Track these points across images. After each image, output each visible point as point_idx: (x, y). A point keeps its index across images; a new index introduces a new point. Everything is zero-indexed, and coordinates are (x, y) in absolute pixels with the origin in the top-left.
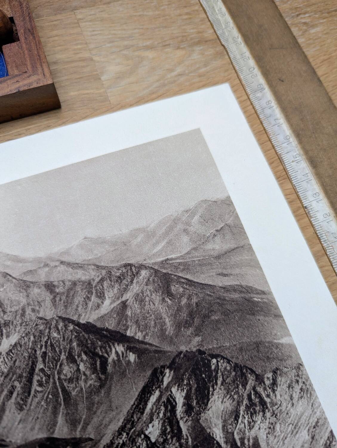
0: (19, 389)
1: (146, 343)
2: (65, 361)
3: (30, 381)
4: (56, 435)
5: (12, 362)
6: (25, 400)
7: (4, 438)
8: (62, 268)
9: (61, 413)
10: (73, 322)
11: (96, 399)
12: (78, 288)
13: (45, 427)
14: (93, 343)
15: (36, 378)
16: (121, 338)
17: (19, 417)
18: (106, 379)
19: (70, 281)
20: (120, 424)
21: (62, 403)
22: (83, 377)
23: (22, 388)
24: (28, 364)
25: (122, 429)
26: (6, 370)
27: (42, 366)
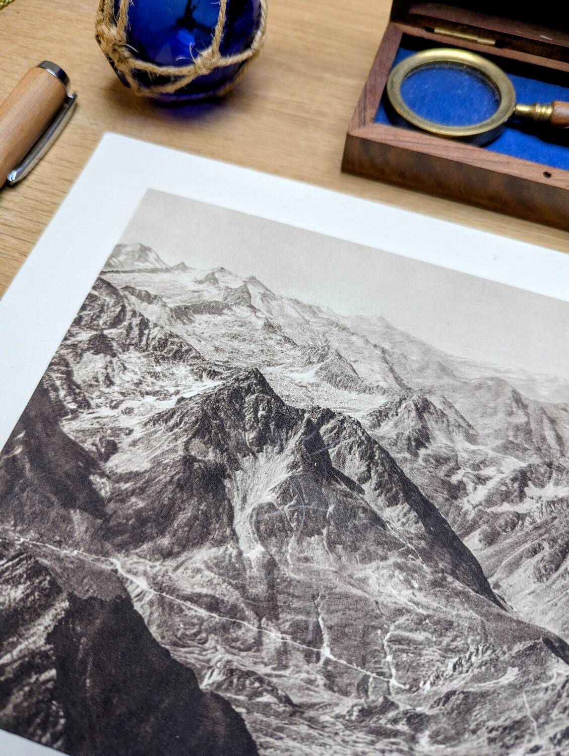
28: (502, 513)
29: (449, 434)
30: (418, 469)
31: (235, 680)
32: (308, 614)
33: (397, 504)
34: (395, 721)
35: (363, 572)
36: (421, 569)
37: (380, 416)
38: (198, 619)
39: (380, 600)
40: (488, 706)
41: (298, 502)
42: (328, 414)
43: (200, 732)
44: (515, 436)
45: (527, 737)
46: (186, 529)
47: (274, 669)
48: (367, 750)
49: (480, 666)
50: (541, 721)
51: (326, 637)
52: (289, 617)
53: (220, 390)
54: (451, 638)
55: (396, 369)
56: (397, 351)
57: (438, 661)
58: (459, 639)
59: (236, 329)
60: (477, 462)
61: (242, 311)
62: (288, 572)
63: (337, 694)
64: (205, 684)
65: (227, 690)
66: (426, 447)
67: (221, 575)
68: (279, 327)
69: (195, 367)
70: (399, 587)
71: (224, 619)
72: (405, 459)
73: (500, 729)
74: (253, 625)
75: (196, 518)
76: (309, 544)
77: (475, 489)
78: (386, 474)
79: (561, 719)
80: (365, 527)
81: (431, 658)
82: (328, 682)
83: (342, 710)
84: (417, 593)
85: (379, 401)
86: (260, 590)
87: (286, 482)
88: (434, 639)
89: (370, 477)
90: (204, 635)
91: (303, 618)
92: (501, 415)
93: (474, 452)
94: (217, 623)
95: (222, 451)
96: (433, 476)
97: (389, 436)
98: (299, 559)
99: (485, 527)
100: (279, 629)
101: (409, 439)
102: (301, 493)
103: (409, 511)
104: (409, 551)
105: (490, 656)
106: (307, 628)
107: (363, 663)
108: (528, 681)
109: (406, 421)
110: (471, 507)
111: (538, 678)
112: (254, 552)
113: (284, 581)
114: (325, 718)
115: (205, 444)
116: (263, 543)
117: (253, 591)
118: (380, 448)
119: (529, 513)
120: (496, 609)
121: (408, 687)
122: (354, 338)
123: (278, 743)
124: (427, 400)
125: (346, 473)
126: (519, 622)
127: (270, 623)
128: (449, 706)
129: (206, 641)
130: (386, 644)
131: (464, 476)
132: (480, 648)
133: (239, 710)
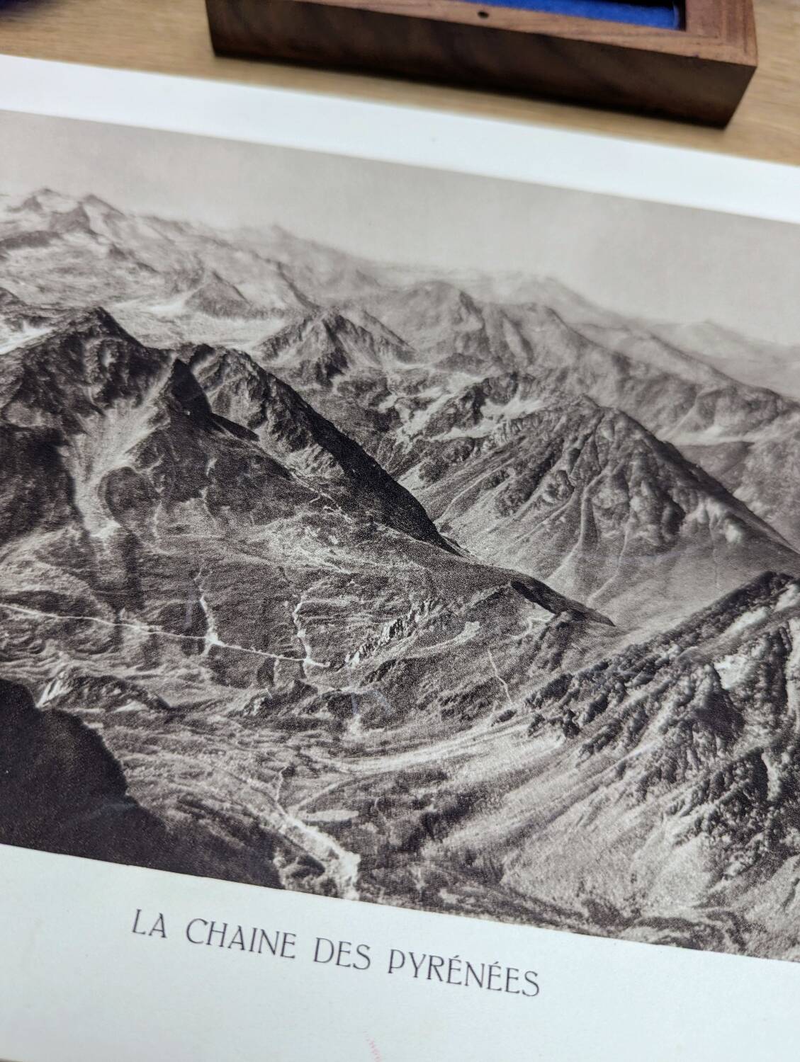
0: (512, 482)
1: (766, 525)
2: (608, 480)
3: (537, 478)
4: (548, 583)
5: (517, 438)
6: (516, 504)
7: (458, 541)
8: (652, 345)
9: (571, 554)
10: (644, 429)
11: (644, 563)
12: (671, 386)
13: (535, 560)
14: (668, 478)
15: (547, 480)
16: (722, 494)
17: (495, 523)
18: (673, 543)
19: (658, 369)
20: (673, 625)
21: (581, 539)
22: (632, 520)
23: (518, 482)
24: (542, 454)
25: (675, 636)
26: (501, 444)
27: (565, 468)
28: (451, 441)
29: (373, 355)
30: (331, 401)
31: (86, 691)
32: (185, 595)
33: (304, 447)
34: (313, 708)
35: (261, 534)
36: (340, 520)
37: (276, 344)
38: (30, 624)
39: (286, 565)
40: (441, 673)
41: (165, 462)
42: (203, 351)
43: (39, 762)
44: (466, 347)
45: (496, 703)
46: (8, 515)
47: (140, 669)
48: (275, 750)
49: (427, 626)
50: (513, 681)
51: (211, 620)
52: (158, 603)
53: (48, 340)
54: (385, 598)
55: (299, 285)
56: (298, 264)
57: (369, 627)
58: (396, 598)
59: (69, 261)
60: (414, 383)
61: (78, 239)
62: (154, 549)
63: (230, 687)
64: (44, 701)
65: (75, 704)
66: (342, 374)
67: (59, 564)
68: (131, 253)
69: (11, 316)
70: (313, 546)
71: (67, 618)
72: (314, 392)
73: (459, 699)
74: (108, 620)
75: (20, 499)
76: (183, 510)
77: (412, 416)
78: (288, 412)
79: (541, 675)
80: (261, 480)
81: (359, 625)
82: (216, 675)
83: (238, 705)
84: (337, 550)
85: (275, 326)
86: (117, 575)
87: (146, 440)
88: (363, 602)
89: (264, 419)
90: (39, 642)
91: (178, 601)
92: (445, 324)
93: (409, 372)
94: (57, 625)
95: (54, 413)
96: (353, 408)
97: (291, 366)
98: (170, 531)
99: (427, 460)
100: (145, 620)
101: (318, 366)
102: (168, 450)
103: (321, 453)
104: (323, 501)
105: (439, 612)
106: (184, 614)
107: (265, 644)
108: (494, 636)
109: (314, 346)
110: (407, 439)
111: (507, 631)
112: (105, 531)
113: (150, 560)
114: (216, 718)
115: (30, 407)
116: (118, 519)
117: (105, 578)
118: (280, 383)
119: (488, 437)
120: (445, 555)
121: (328, 664)
122: (239, 255)
123: (151, 758)
124: (341, 318)
125: (232, 417)
126: (477, 567)
127: (132, 615)
128: (386, 681)
129: (41, 648)
130: (295, 617)
131: (396, 402)
132: (426, 604)
133: (92, 726)
